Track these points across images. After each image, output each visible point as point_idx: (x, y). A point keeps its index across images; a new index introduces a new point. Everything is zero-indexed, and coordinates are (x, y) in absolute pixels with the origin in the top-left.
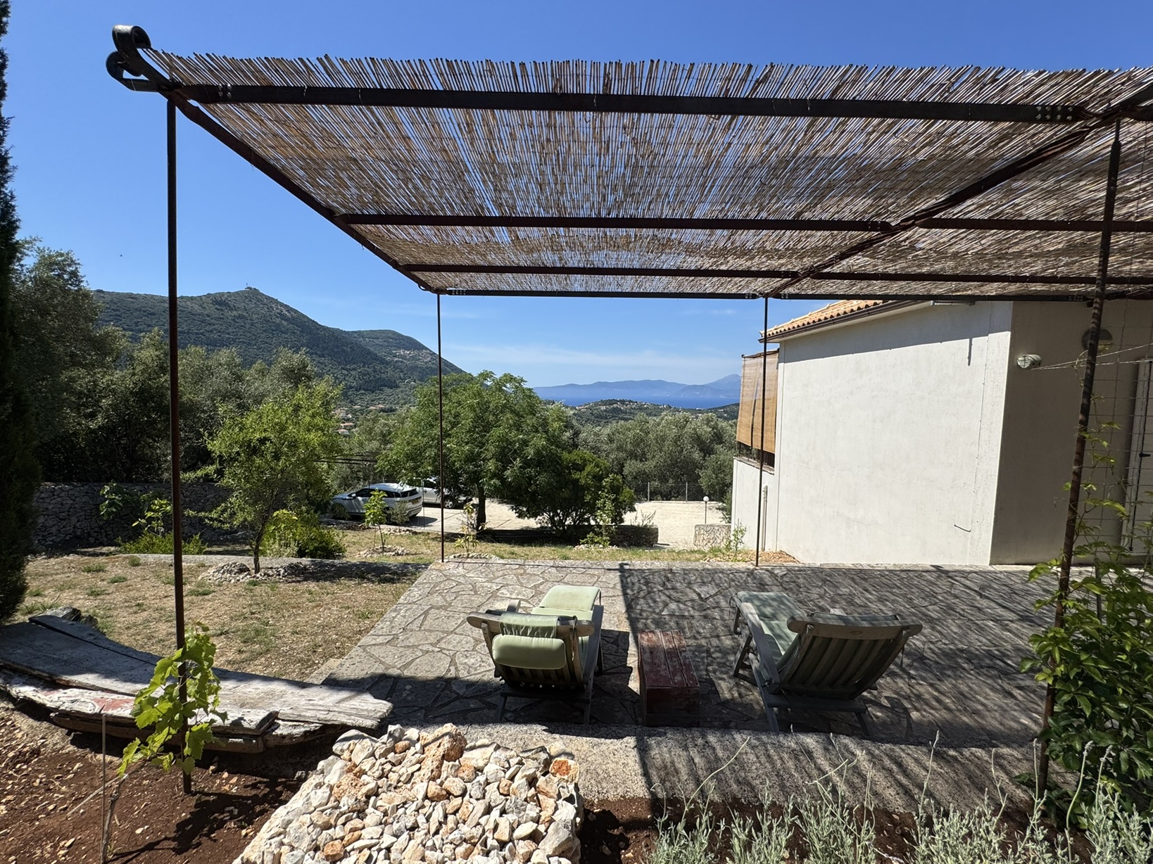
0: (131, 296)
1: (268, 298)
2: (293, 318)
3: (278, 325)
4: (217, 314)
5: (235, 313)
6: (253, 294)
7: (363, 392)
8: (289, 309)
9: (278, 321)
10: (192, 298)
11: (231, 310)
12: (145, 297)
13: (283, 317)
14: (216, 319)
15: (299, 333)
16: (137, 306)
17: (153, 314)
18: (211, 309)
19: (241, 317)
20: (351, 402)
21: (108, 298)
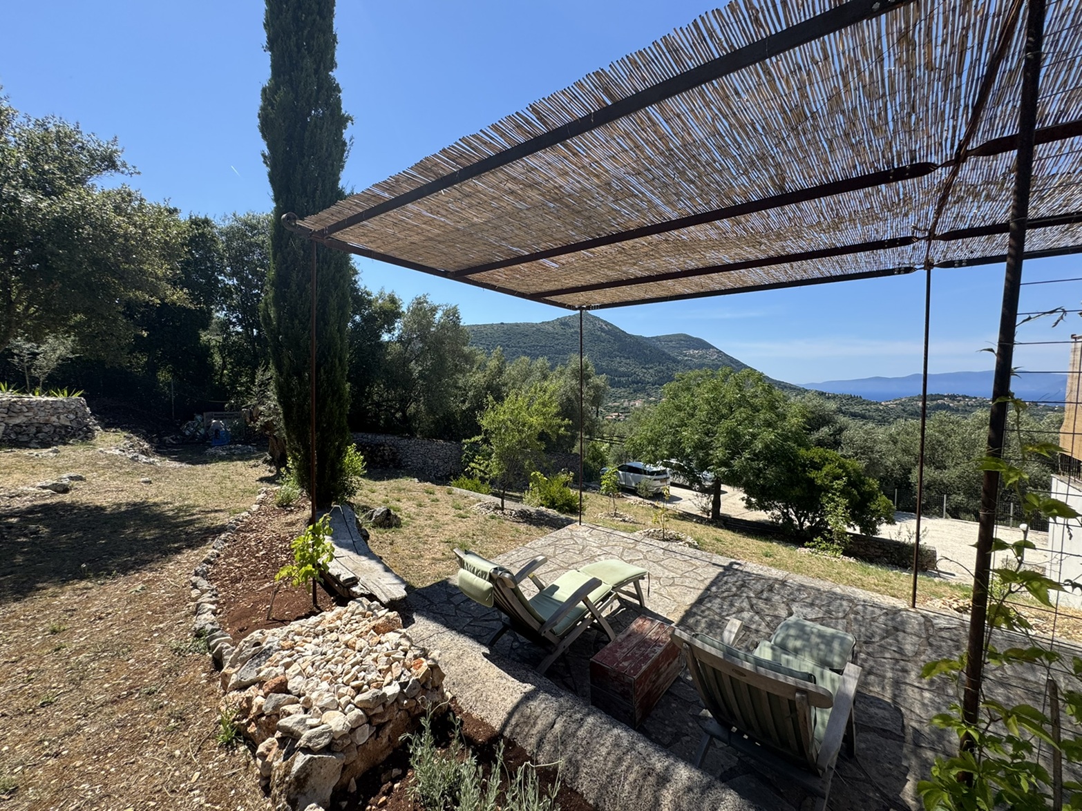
0: (517, 325)
2: (609, 330)
3: (599, 337)
4: (561, 332)
5: (572, 330)
7: (657, 386)
8: (607, 324)
9: (599, 333)
10: (548, 322)
11: (570, 328)
12: (524, 324)
13: (602, 330)
14: (561, 335)
15: (612, 341)
16: (519, 331)
17: (527, 335)
18: (559, 329)
20: (648, 394)
21: (506, 327)
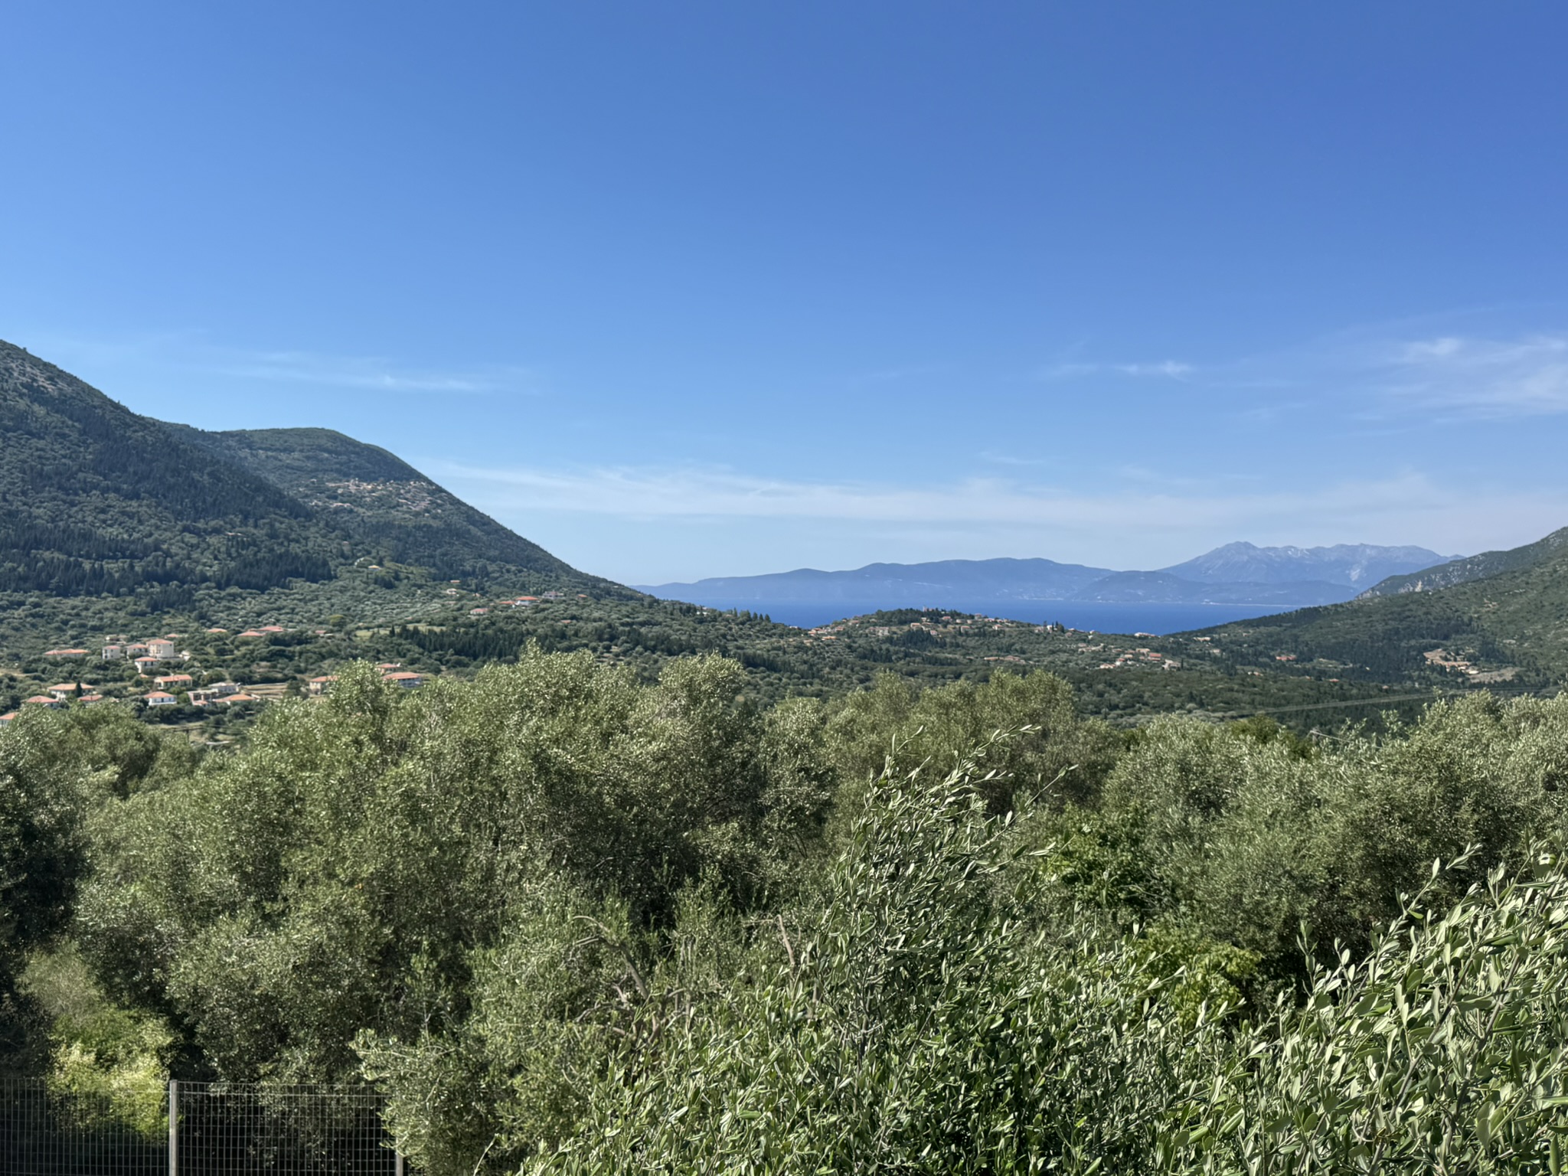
7: (235, 590)
8: (54, 374)
15: (74, 436)
20: (199, 616)
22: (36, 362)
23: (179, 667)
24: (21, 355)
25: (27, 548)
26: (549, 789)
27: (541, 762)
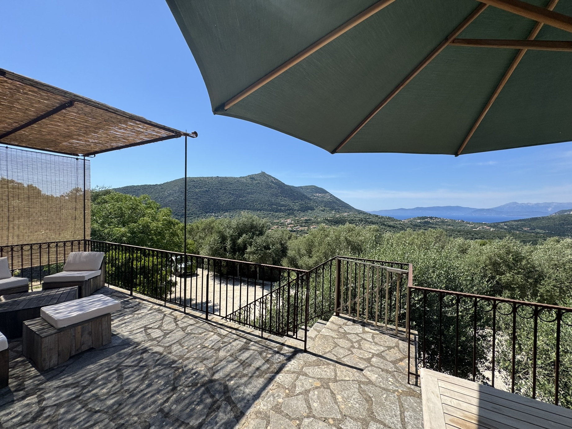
1: (268, 175)
6: (263, 174)
7: (300, 212)
8: (275, 179)
10: (244, 177)
11: (255, 180)
12: (230, 178)
13: (272, 182)
14: (250, 184)
15: (278, 188)
16: (227, 181)
17: (232, 184)
18: (249, 181)
19: (259, 183)
20: (295, 216)
21: (220, 179)
22: (273, 177)
23: (292, 224)
24: (271, 176)
25: (271, 205)
26: (347, 243)
27: (346, 239)
